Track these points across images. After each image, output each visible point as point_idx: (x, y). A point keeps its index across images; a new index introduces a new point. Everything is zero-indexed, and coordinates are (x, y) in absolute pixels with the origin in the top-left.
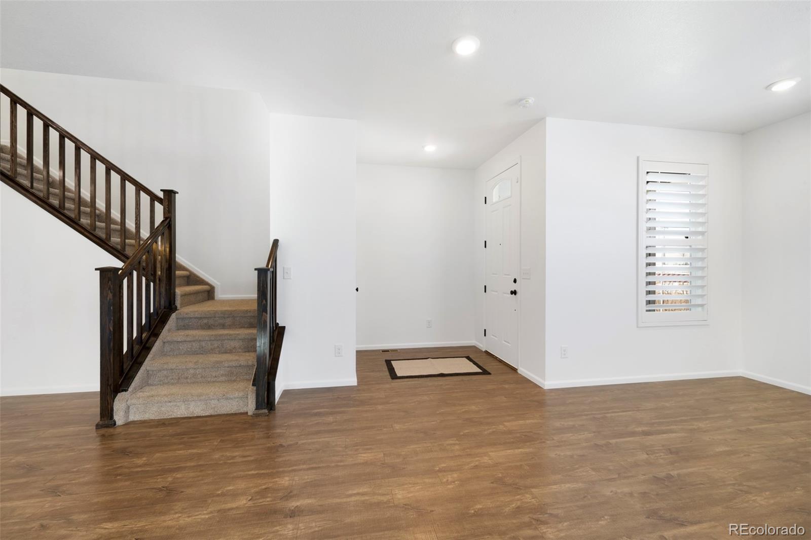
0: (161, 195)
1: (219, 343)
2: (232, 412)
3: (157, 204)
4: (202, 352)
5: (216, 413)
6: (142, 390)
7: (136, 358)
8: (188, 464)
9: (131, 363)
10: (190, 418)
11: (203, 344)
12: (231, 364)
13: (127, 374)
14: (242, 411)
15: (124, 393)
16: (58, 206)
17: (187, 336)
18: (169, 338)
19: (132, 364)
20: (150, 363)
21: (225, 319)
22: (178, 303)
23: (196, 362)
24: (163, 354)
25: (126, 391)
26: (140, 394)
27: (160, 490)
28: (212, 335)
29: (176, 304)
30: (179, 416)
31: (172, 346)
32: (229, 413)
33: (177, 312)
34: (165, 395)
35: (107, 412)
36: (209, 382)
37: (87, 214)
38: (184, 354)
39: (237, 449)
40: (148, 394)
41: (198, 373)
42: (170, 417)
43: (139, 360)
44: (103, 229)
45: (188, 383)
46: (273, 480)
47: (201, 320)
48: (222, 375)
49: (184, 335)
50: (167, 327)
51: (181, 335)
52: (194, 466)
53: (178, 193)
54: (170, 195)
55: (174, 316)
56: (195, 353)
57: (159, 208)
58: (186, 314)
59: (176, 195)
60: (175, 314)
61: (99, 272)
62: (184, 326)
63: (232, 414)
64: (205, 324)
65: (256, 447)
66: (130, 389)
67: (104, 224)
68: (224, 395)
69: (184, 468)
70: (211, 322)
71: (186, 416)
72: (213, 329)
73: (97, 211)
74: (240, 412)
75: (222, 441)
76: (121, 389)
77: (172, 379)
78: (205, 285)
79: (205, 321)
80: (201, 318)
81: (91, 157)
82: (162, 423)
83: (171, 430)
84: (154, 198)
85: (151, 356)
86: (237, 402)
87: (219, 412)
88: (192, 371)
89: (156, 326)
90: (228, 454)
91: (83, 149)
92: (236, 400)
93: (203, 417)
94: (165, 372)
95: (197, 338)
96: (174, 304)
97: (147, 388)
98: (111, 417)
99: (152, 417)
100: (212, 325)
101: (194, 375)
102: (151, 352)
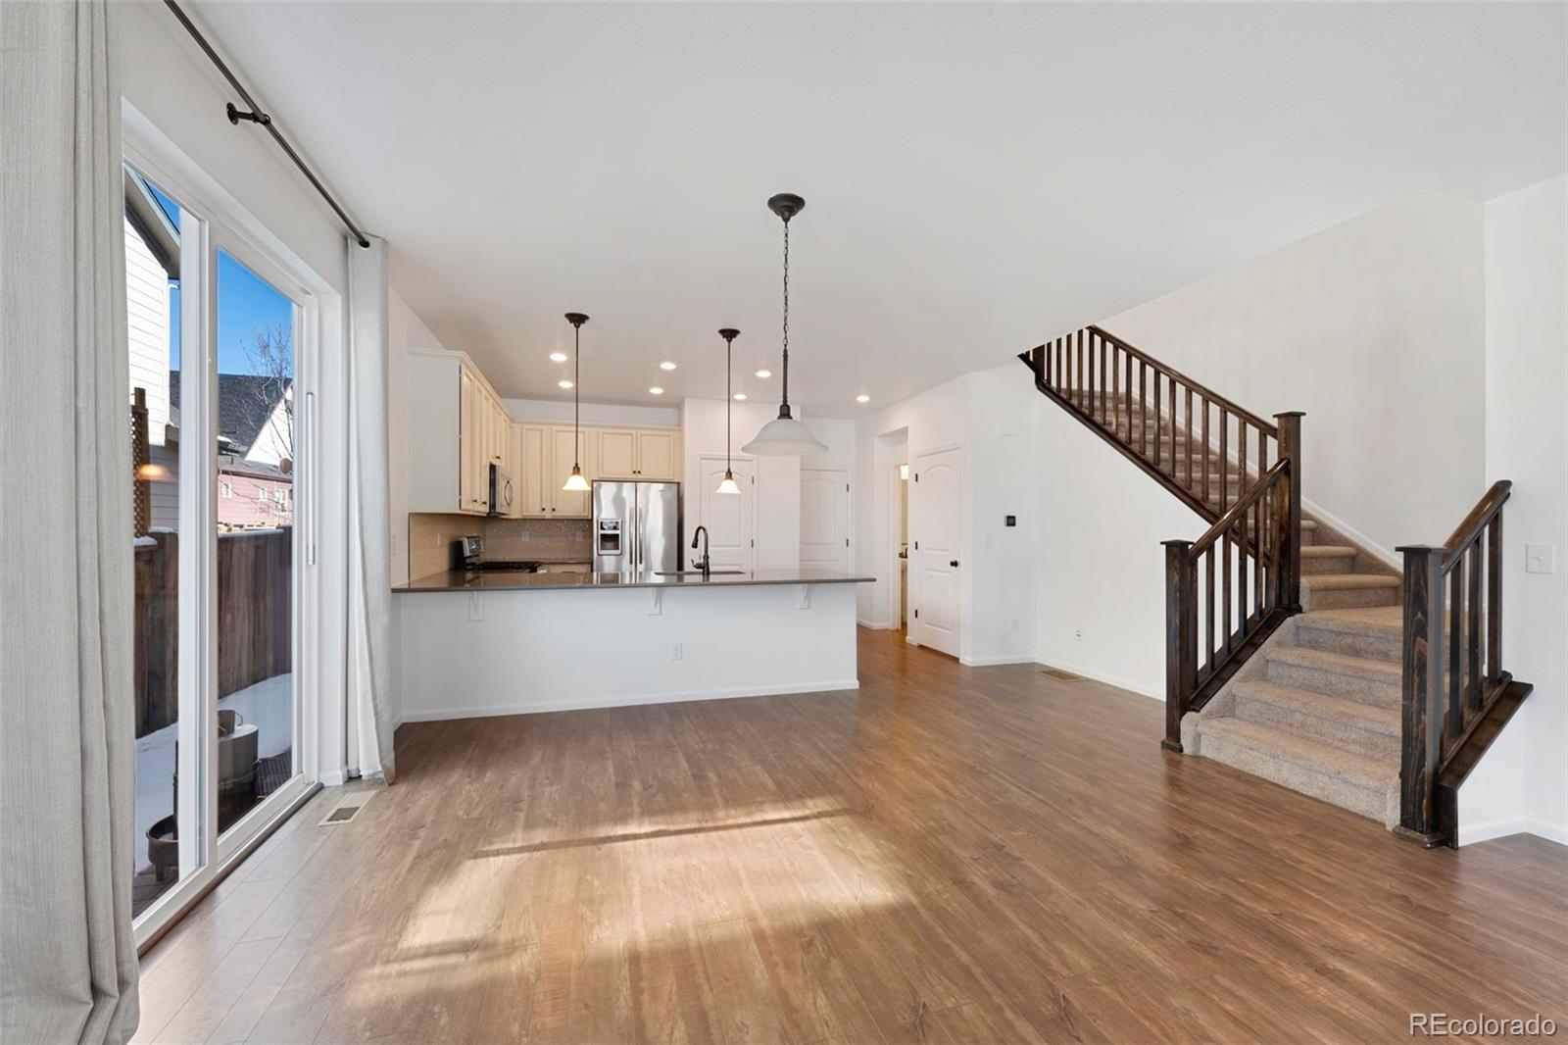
0: (1275, 422)
1: (1364, 684)
2: (1356, 810)
3: (1270, 439)
4: (1329, 692)
5: (1325, 800)
6: (1222, 719)
7: (1219, 672)
8: (1230, 832)
9: (1210, 678)
10: (1281, 787)
11: (1333, 678)
12: (1370, 725)
13: (1202, 690)
14: (1376, 817)
15: (1193, 713)
16: (1152, 461)
17: (1304, 657)
18: (1273, 655)
19: (1213, 679)
20: (1236, 685)
21: (1389, 642)
22: (1304, 600)
23: (1305, 704)
24: (1262, 675)
25: (1198, 711)
26: (1215, 723)
27: (1178, 835)
28: (1349, 666)
29: (1301, 603)
30: (1264, 777)
31: (1280, 669)
32: (1351, 809)
33: (1298, 616)
34: (1245, 736)
35: (1173, 731)
36: (1329, 745)
37: (1198, 463)
38: (1299, 687)
39: (1316, 857)
40: (1225, 726)
41: (1309, 723)
42: (1251, 772)
43: (1224, 675)
44: (1216, 482)
45: (1292, 734)
46: (1336, 923)
47: (1341, 637)
48: (1354, 742)
49: (1299, 655)
50: (1274, 637)
51: (1292, 656)
52: (1235, 838)
53: (1304, 414)
54: (1292, 420)
55: (1289, 620)
56: (1316, 690)
57: (1272, 444)
58: (1313, 622)
59: (1302, 418)
60: (1292, 618)
61: (1164, 546)
62: (1310, 641)
63: (1356, 815)
64: (1349, 645)
65: (1352, 873)
66: (1204, 711)
67: (1218, 476)
68: (1339, 773)
69: (1223, 833)
70: (1360, 643)
71: (1276, 781)
72: (1362, 657)
73: (1211, 457)
74: (1372, 817)
75: (1301, 836)
76: (1192, 707)
77: (1269, 719)
78: (1388, 575)
79: (1349, 640)
80: (1339, 633)
81: (1187, 390)
82: (1238, 775)
83: (1242, 788)
84: (1265, 430)
85: (1240, 675)
86: (1368, 796)
87: (1331, 800)
88: (1299, 717)
89: (1256, 633)
90: (1295, 853)
91: (1180, 382)
92: (1366, 792)
93: (1302, 795)
94: (1259, 705)
95: (1320, 664)
96: (1297, 602)
97: (1228, 720)
98: (1178, 740)
99: (1229, 762)
100: (1361, 649)
101: (1303, 725)
102: (1241, 669)
